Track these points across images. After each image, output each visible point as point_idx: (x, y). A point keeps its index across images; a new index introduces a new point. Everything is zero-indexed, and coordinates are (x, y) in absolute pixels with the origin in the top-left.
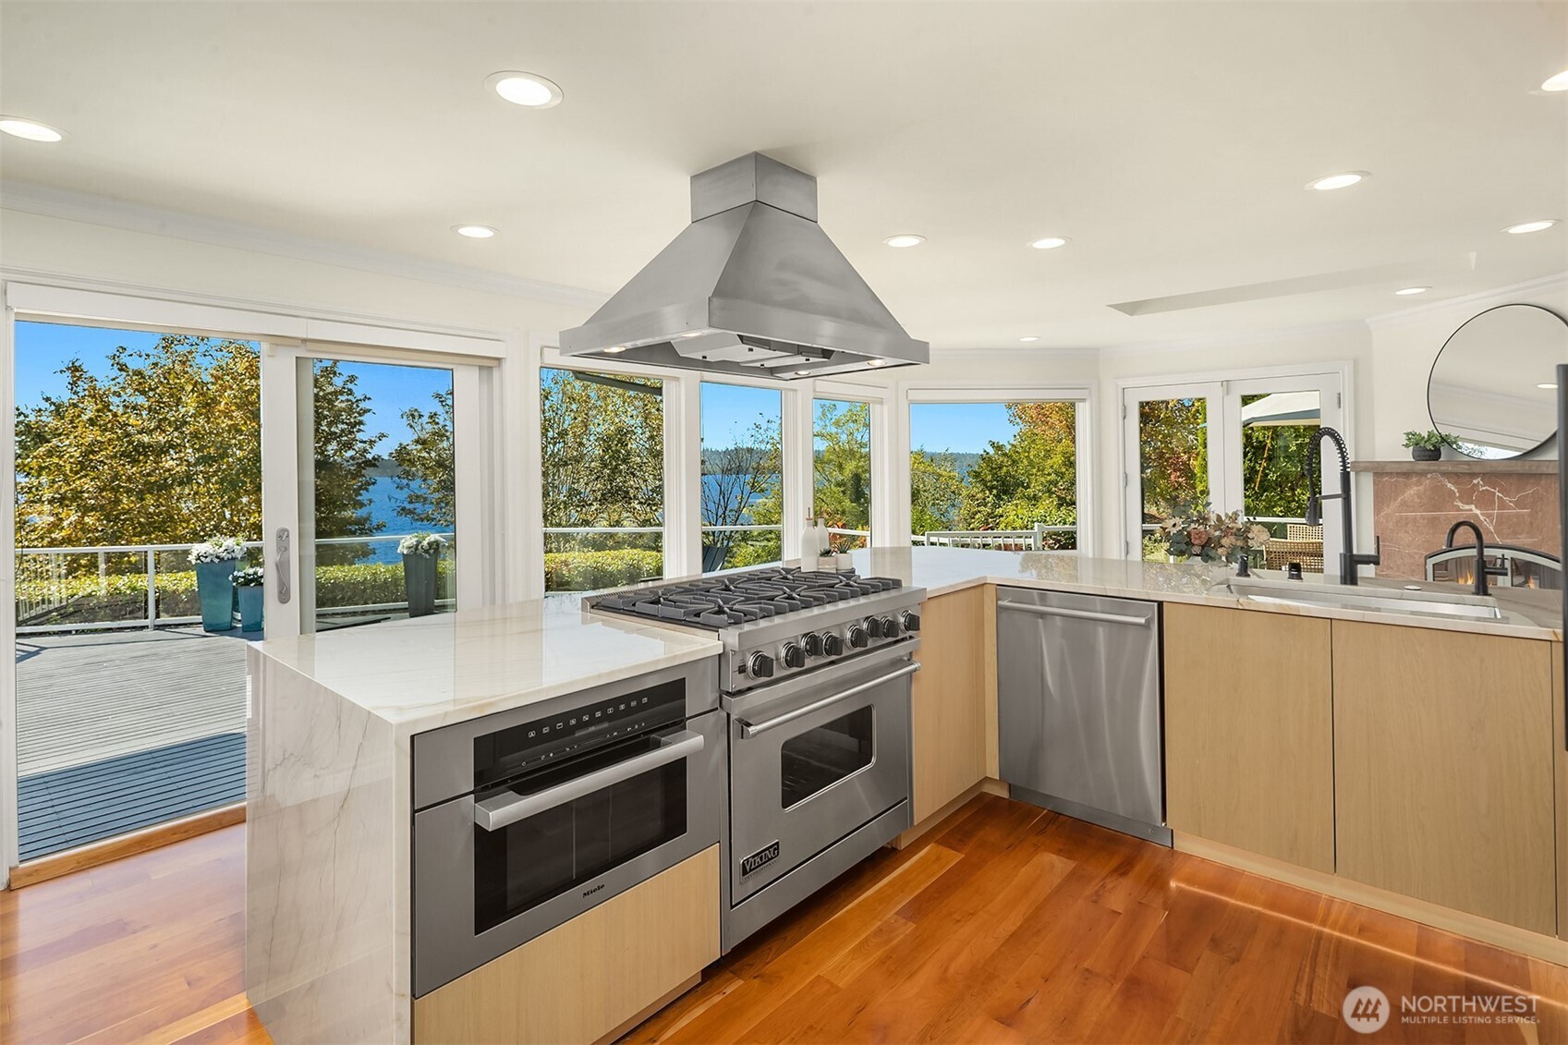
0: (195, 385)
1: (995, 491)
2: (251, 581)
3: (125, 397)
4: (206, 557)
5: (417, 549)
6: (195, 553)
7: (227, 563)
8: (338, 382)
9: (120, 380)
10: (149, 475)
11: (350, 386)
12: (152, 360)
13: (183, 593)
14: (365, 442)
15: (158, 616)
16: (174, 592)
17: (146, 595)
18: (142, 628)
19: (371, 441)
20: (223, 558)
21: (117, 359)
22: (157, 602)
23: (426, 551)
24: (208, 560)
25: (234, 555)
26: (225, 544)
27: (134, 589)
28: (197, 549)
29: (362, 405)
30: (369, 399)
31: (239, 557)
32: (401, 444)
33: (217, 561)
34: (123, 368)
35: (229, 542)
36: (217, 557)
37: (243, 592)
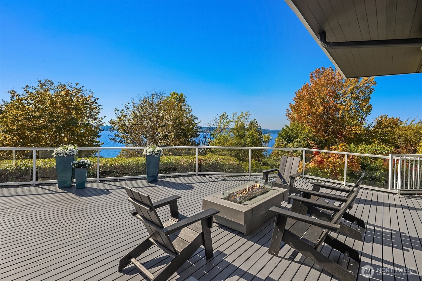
0: (50, 98)
1: (286, 140)
2: (81, 166)
3: (27, 101)
4: (61, 154)
5: (152, 153)
6: (55, 152)
7: (70, 157)
8: (93, 100)
9: (26, 95)
10: (34, 125)
11: (96, 101)
12: (36, 90)
13: (48, 169)
14: (100, 118)
15: (37, 180)
16: (44, 168)
17: (32, 170)
18: (29, 185)
19: (102, 118)
20: (68, 155)
21: (26, 89)
22: (37, 173)
23: (157, 154)
24: (62, 155)
25: (73, 153)
26: (70, 148)
27: (26, 167)
28: (57, 150)
29: (100, 107)
30: (102, 105)
31: (75, 154)
32: (112, 119)
33: (65, 156)
34: (27, 92)
35: (71, 147)
36: (66, 154)
37: (77, 170)
